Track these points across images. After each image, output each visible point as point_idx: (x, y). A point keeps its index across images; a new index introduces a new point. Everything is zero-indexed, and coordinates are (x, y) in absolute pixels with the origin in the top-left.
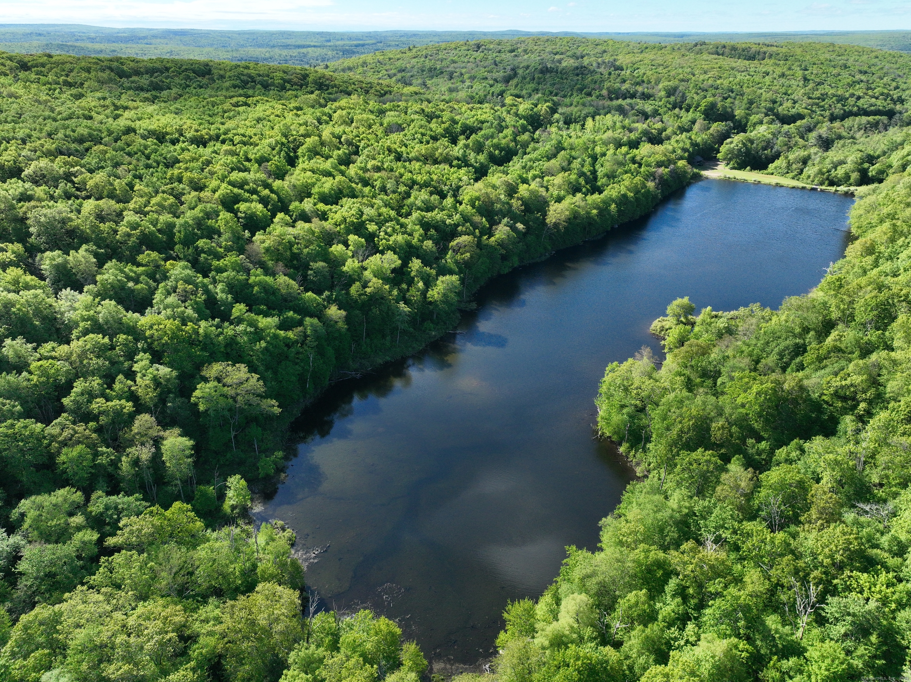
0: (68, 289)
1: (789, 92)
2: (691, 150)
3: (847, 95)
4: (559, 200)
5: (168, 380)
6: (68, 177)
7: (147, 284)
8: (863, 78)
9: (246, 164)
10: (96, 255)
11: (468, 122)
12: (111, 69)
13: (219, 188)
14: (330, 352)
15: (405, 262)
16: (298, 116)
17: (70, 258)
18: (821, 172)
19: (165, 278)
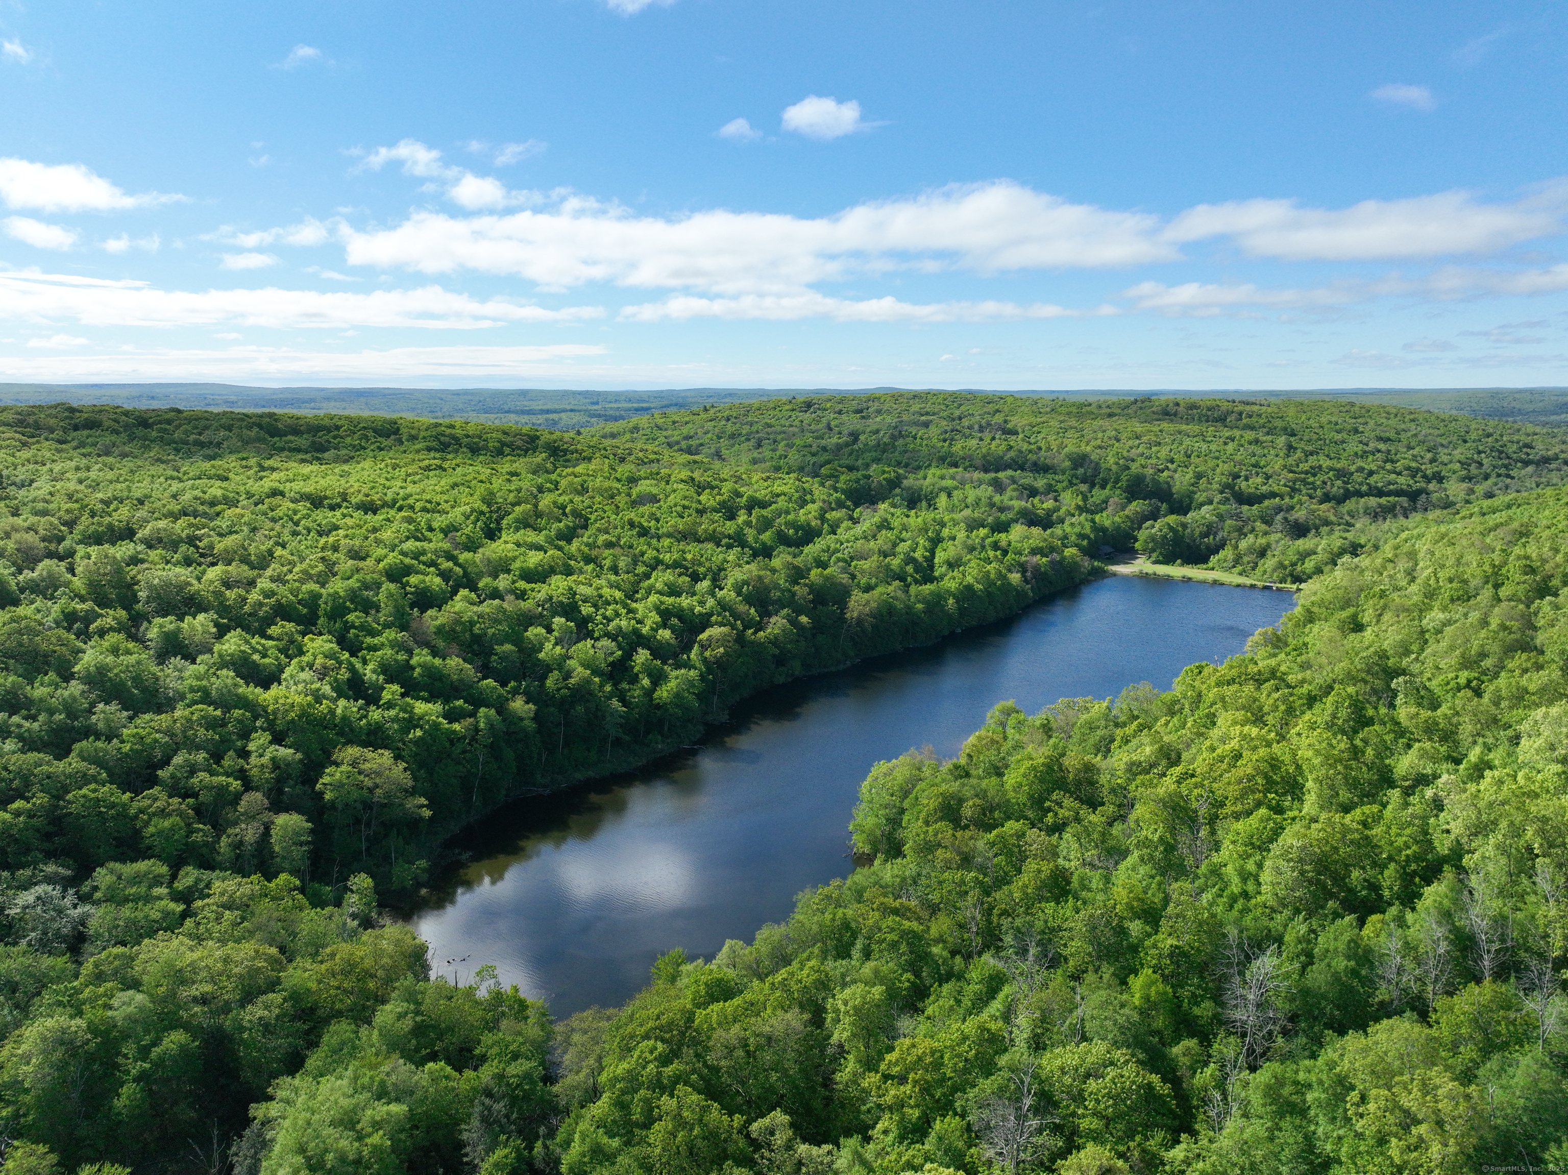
0: (179, 658)
1: (1262, 463)
2: (1092, 536)
3: (1353, 468)
4: (868, 589)
5: (288, 765)
6: (192, 541)
7: (277, 659)
8: (1382, 446)
9: (428, 534)
10: (217, 625)
11: (757, 495)
12: (260, 426)
13: (385, 557)
14: (509, 754)
15: (629, 655)
16: (509, 481)
17: (185, 625)
18: (1281, 565)
19: (301, 653)
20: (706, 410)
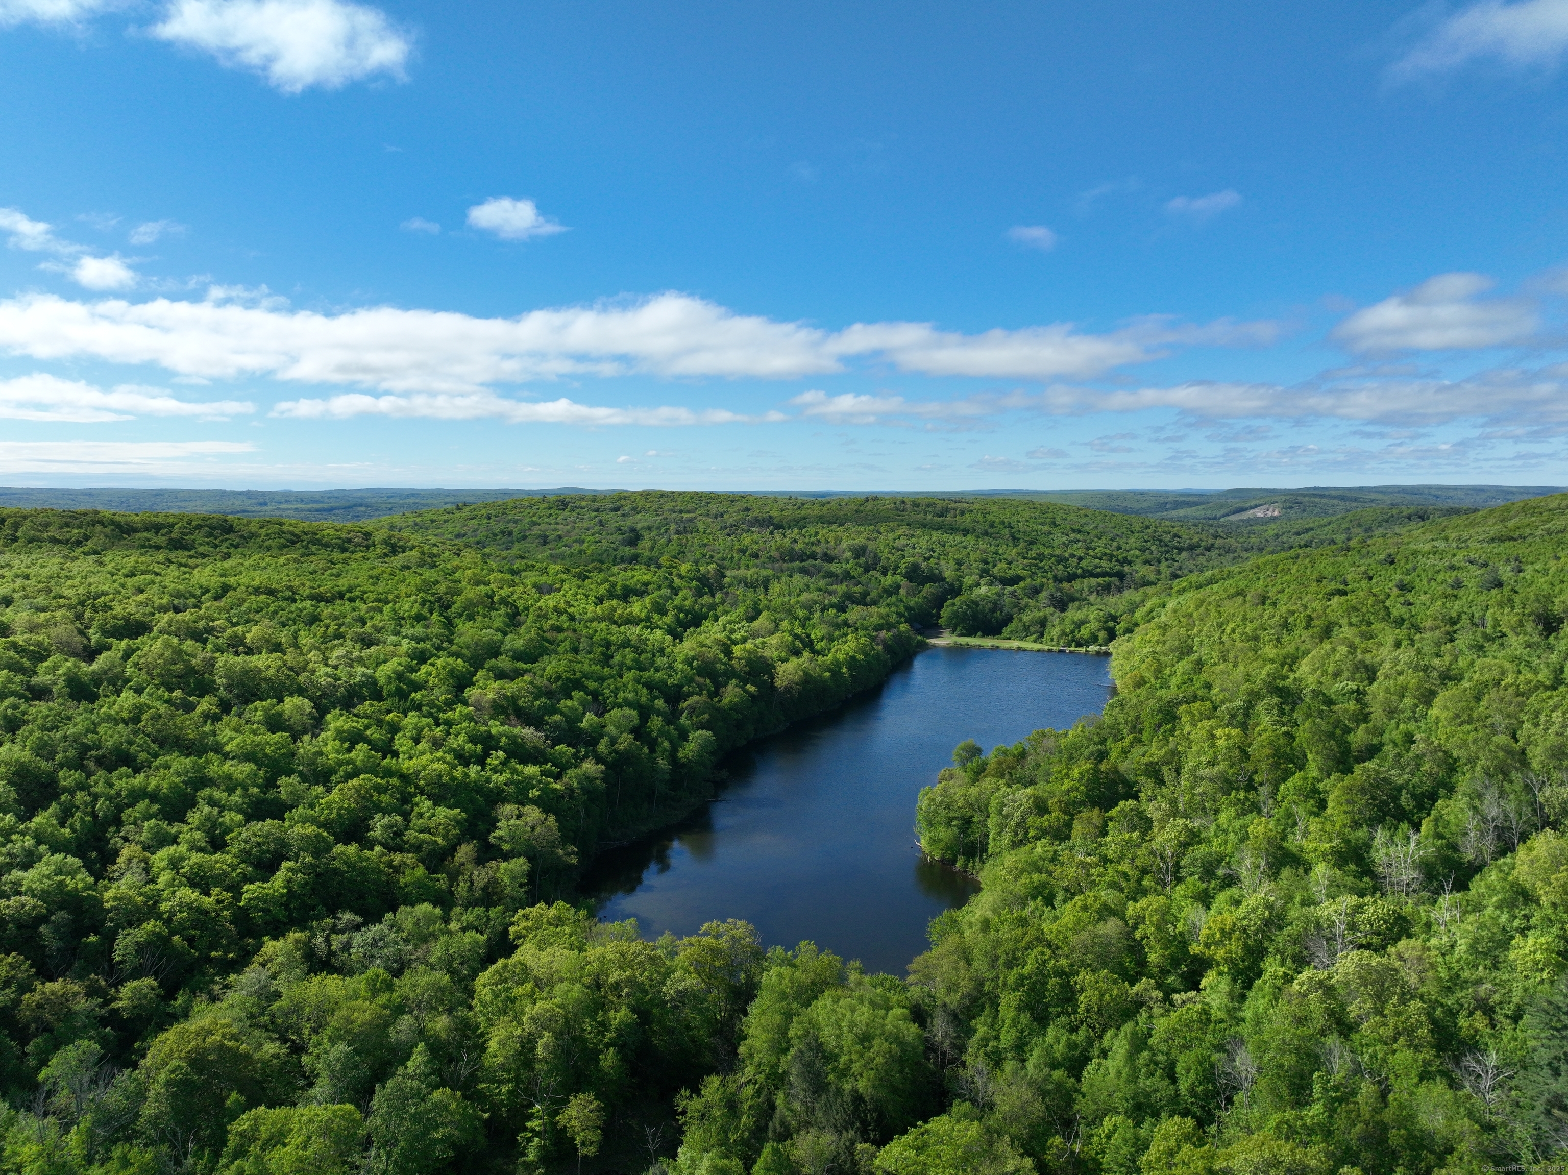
1: (1000, 552)
2: (907, 614)
3: (1066, 555)
4: (783, 661)
8: (1078, 537)
12: (102, 523)
13: (400, 642)
15: (644, 718)
17: (287, 707)
19: (399, 728)
20: (459, 508)
